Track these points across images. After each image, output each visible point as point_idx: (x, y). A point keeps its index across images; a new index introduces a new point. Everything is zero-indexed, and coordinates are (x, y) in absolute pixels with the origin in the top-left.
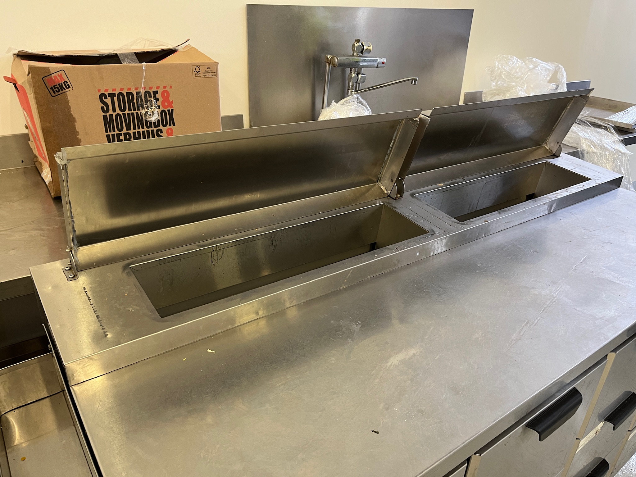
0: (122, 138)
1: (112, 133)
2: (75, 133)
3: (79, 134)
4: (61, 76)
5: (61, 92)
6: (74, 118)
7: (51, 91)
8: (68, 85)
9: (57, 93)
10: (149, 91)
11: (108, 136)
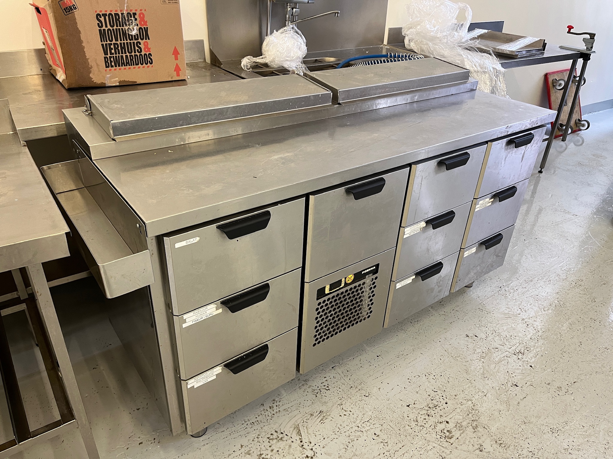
0: (112, 47)
1: (106, 43)
2: (81, 42)
3: (83, 42)
5: (71, 12)
6: (80, 31)
7: (64, 11)
8: (75, 7)
9: (68, 13)
10: (130, 12)
11: (102, 45)
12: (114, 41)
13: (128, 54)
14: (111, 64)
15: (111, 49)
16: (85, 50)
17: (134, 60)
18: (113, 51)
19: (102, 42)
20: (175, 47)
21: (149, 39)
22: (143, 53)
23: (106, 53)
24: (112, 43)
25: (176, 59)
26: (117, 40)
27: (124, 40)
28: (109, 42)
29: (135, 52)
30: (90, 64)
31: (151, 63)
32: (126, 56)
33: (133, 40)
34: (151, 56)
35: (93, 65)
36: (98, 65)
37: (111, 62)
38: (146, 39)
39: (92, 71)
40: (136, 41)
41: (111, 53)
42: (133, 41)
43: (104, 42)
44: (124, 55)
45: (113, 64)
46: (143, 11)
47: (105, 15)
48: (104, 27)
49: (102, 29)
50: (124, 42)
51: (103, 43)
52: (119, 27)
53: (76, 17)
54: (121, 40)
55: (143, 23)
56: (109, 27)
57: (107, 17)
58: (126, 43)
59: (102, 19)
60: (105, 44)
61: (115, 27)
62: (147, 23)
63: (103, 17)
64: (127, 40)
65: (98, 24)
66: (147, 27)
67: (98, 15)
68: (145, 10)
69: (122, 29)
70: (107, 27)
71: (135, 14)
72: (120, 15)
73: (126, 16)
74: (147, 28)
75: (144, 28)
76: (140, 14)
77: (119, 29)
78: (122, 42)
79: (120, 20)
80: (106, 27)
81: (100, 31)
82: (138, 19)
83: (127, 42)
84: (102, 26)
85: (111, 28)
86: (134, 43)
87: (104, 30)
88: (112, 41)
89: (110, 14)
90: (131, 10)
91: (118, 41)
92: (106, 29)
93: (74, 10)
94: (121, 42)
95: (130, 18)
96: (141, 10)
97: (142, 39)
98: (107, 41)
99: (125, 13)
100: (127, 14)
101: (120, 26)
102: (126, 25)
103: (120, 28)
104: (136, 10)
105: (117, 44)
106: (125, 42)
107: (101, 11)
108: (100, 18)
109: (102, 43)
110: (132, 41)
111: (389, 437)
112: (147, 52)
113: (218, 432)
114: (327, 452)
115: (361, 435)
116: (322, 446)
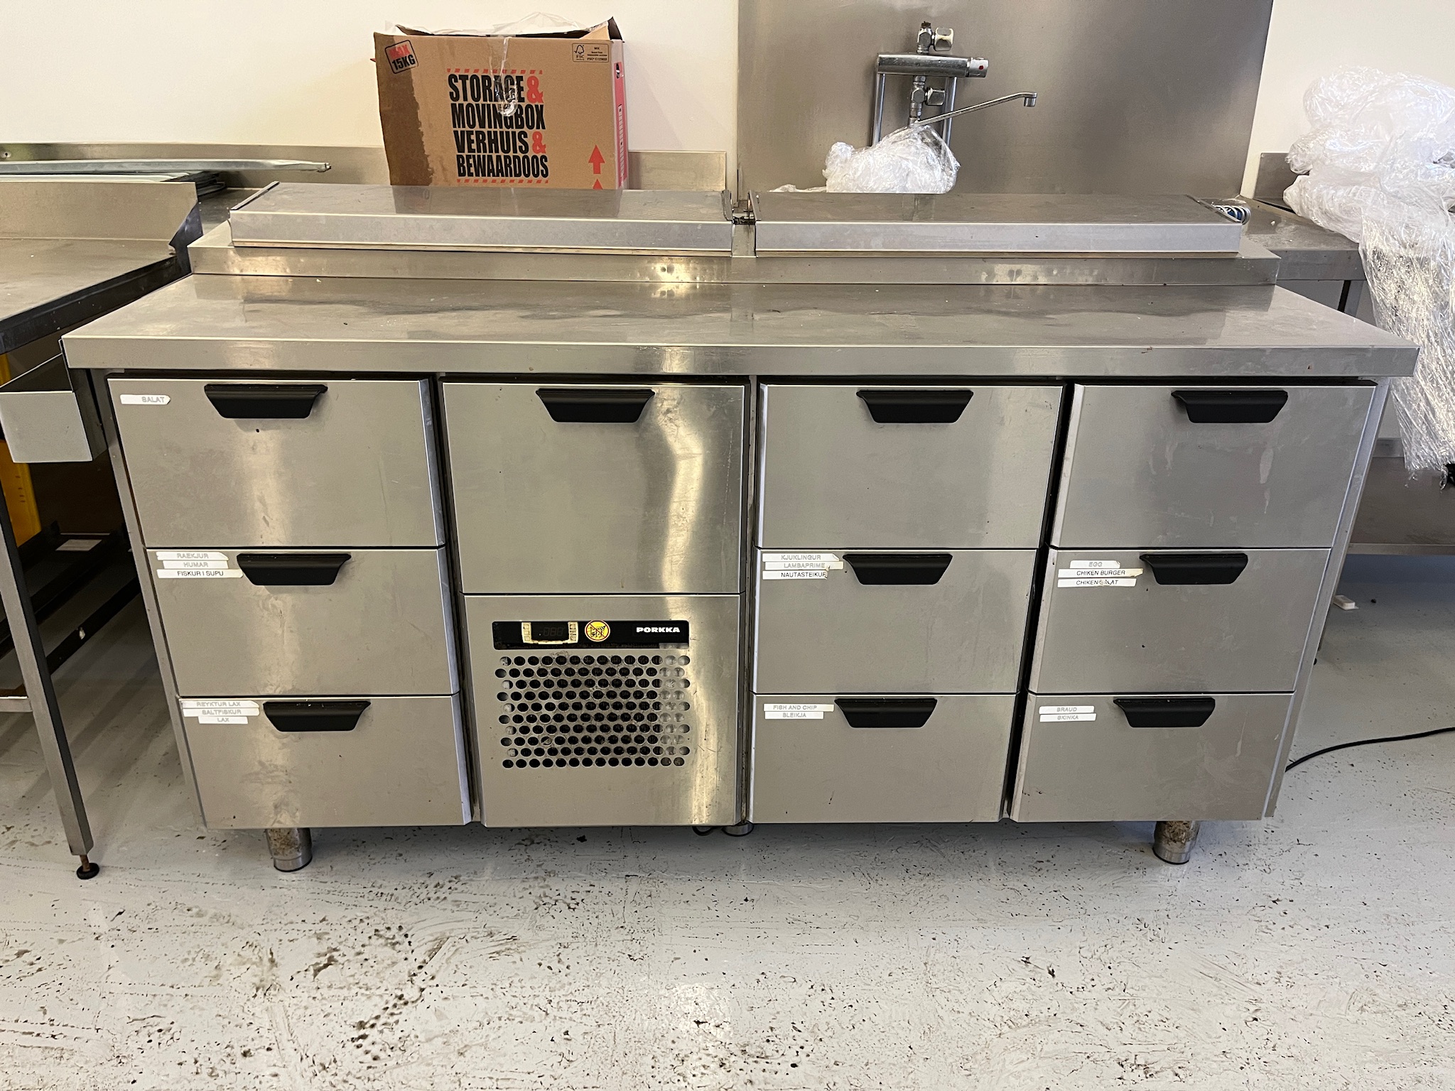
0: (473, 137)
1: (462, 129)
2: (418, 124)
3: (421, 124)
4: (405, 47)
5: (404, 68)
6: (417, 103)
7: (393, 65)
8: (413, 60)
9: (399, 70)
10: (512, 75)
11: (456, 133)
12: (477, 128)
13: (501, 153)
14: (469, 170)
15: (470, 142)
16: (424, 139)
17: (512, 166)
18: (474, 146)
19: (455, 126)
20: (596, 147)
21: (544, 128)
22: (530, 154)
23: (461, 149)
24: (474, 130)
25: (597, 170)
26: (482, 126)
27: (495, 127)
28: (467, 128)
29: (515, 151)
30: (430, 166)
31: (545, 176)
32: (499, 158)
33: (513, 128)
34: (546, 161)
35: (435, 168)
36: (444, 169)
37: (470, 166)
38: (538, 128)
39: (433, 179)
40: (518, 131)
41: (471, 150)
42: (513, 130)
43: (459, 127)
44: (494, 155)
45: (472, 170)
46: (536, 75)
47: (464, 78)
48: (461, 101)
49: (457, 103)
50: (495, 130)
51: (457, 129)
52: (488, 102)
53: (413, 77)
54: (490, 127)
55: (534, 97)
56: (470, 100)
57: (468, 82)
58: (500, 132)
59: (459, 85)
60: (461, 131)
61: (481, 102)
62: (543, 98)
63: (460, 81)
64: (501, 127)
65: (451, 94)
66: (542, 104)
67: (452, 77)
68: (541, 72)
69: (494, 105)
70: (467, 100)
71: (520, 79)
72: (493, 79)
73: (503, 82)
74: (542, 106)
75: (537, 106)
76: (530, 80)
77: (489, 105)
78: (493, 130)
79: (492, 88)
80: (465, 99)
81: (453, 106)
82: (526, 89)
83: (501, 130)
84: (457, 98)
85: (474, 103)
86: (514, 133)
87: (460, 106)
88: (473, 126)
89: (474, 77)
90: (514, 72)
91: (484, 127)
92: (465, 104)
93: (411, 66)
94: (490, 130)
95: (510, 87)
96: (532, 72)
97: (531, 128)
98: (464, 127)
99: (503, 76)
100: (506, 77)
101: (491, 100)
102: (502, 98)
103: (491, 103)
104: (523, 72)
105: (483, 133)
106: (498, 130)
107: (457, 70)
108: (455, 84)
109: (455, 129)
110: (510, 130)
111: (587, 1055)
112: (538, 152)
113: (314, 879)
114: (443, 1011)
115: (537, 1019)
116: (444, 995)
